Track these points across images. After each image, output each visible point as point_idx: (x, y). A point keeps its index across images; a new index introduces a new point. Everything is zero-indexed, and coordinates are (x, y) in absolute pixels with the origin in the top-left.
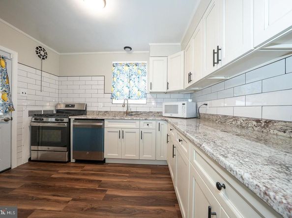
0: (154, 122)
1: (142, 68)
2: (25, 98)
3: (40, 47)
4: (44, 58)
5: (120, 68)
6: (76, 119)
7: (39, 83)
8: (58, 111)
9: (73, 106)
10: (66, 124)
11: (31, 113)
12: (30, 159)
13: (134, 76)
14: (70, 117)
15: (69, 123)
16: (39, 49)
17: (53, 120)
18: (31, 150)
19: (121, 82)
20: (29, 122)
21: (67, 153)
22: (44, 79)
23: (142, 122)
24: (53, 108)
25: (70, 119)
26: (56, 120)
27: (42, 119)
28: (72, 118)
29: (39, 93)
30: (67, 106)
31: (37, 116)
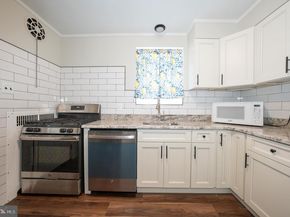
0: (213, 133)
1: (177, 56)
2: (11, 97)
3: (35, 20)
4: (40, 37)
5: (146, 55)
6: (91, 129)
7: (32, 73)
8: (61, 115)
9: (82, 108)
10: (77, 137)
11: (21, 121)
12: (19, 192)
13: (166, 67)
14: (83, 126)
15: (82, 134)
16: (32, 23)
17: (57, 130)
18: (21, 178)
19: (148, 74)
20: (18, 134)
21: (79, 182)
22: (41, 69)
23: (195, 133)
24: (53, 111)
25: (82, 130)
26: (61, 131)
27: (39, 130)
28: (87, 127)
29: (32, 89)
30: (74, 108)
31: (30, 124)
